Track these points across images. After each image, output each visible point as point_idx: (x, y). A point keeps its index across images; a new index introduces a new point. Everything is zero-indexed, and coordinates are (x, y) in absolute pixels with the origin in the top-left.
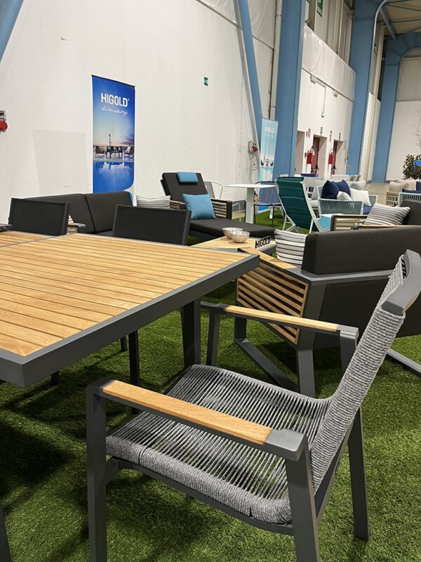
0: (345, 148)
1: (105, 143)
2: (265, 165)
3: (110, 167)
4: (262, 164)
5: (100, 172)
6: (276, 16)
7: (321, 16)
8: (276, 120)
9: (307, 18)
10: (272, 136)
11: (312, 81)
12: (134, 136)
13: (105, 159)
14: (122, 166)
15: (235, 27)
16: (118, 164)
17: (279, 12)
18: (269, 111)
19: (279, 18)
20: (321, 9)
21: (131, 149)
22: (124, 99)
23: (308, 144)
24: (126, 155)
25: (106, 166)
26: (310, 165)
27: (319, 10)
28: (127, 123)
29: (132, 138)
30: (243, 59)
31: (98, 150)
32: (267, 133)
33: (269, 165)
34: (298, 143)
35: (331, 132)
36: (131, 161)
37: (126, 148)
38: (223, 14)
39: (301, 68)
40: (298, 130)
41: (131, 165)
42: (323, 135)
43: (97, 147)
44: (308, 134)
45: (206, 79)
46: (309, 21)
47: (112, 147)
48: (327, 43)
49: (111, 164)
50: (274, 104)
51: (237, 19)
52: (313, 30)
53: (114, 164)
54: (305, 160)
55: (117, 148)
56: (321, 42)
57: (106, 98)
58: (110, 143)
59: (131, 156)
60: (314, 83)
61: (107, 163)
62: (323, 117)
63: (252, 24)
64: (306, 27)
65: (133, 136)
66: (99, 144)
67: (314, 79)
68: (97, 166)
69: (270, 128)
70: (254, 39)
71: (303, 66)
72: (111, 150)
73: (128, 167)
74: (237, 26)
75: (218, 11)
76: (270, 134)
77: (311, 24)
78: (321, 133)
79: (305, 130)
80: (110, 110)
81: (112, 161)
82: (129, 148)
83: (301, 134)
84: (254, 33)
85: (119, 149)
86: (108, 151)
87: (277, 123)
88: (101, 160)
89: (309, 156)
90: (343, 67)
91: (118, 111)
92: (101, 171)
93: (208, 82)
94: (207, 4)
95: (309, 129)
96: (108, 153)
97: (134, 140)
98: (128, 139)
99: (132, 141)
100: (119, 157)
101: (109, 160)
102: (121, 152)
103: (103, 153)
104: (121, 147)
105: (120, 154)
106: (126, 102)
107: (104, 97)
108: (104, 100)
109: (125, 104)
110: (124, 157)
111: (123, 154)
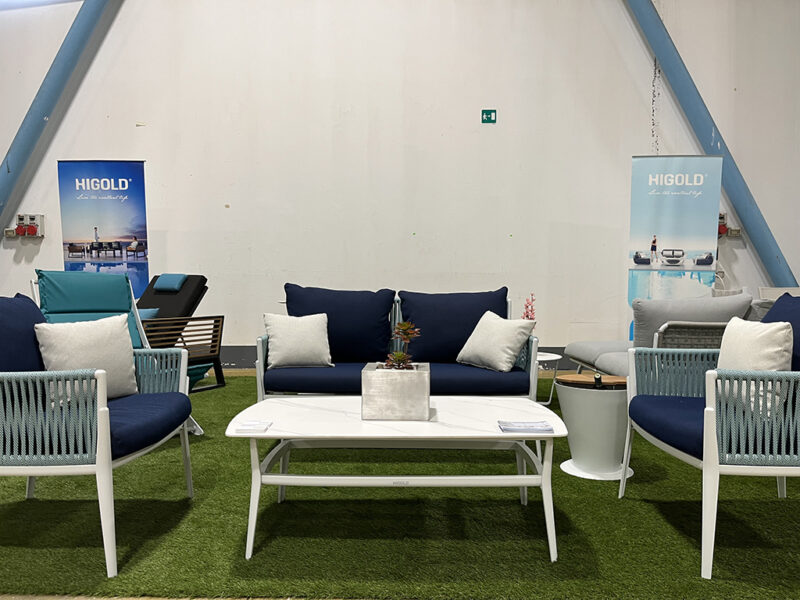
1: (87, 238)
3: (98, 270)
4: (642, 262)
12: (145, 227)
13: (86, 259)
16: (114, 265)
21: (140, 244)
22: (120, 180)
24: (129, 253)
29: (141, 230)
31: (72, 248)
33: (687, 262)
36: (141, 261)
37: (129, 244)
43: (71, 245)
47: (101, 244)
49: (99, 265)
53: (105, 265)
55: (110, 244)
58: (97, 238)
59: (139, 254)
72: (99, 247)
76: (679, 188)
80: (94, 197)
81: (101, 261)
82: (134, 244)
85: (114, 245)
86: (92, 248)
88: (80, 260)
91: (110, 197)
96: (94, 252)
97: (146, 232)
98: (132, 232)
99: (141, 234)
100: (115, 256)
101: (94, 261)
102: (120, 248)
103: (83, 251)
104: (118, 243)
105: (118, 252)
106: (125, 183)
107: (80, 182)
108: (80, 187)
109: (123, 186)
110: (126, 256)
111: (124, 252)
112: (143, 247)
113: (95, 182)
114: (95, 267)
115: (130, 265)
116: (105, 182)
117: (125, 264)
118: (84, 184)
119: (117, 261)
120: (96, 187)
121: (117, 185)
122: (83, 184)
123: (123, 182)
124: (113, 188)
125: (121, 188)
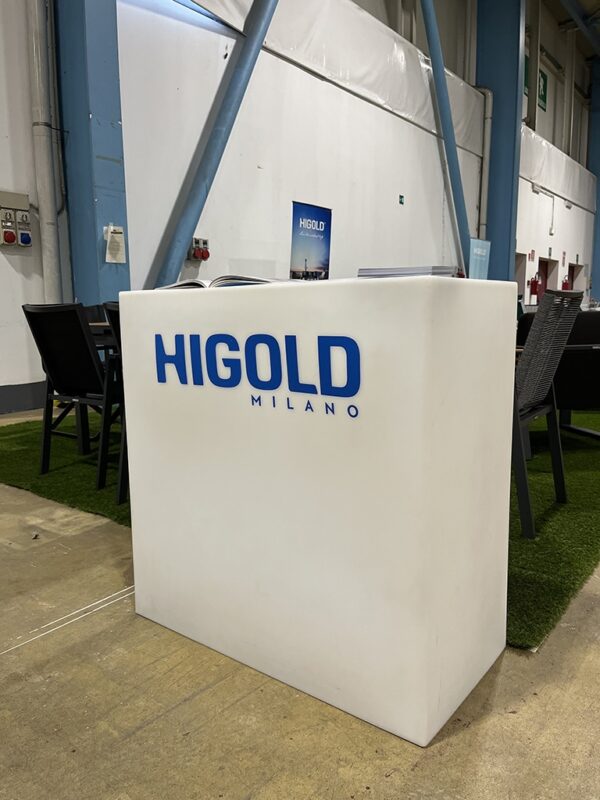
0: (586, 275)
1: (301, 268)
6: (485, 119)
7: (545, 110)
8: (487, 239)
9: (524, 115)
10: (484, 259)
11: (534, 191)
15: (435, 138)
17: (489, 114)
18: (478, 230)
19: (489, 122)
20: (545, 102)
21: (326, 274)
22: (321, 223)
23: (532, 270)
26: (535, 296)
27: (542, 103)
28: (323, 247)
29: (327, 263)
30: (444, 172)
31: (294, 275)
32: (477, 255)
34: (517, 267)
35: (564, 253)
37: (321, 273)
38: (422, 125)
39: (519, 176)
40: (518, 251)
42: (553, 258)
43: (293, 272)
44: (532, 256)
45: (401, 197)
46: (529, 120)
47: (307, 273)
48: (553, 143)
50: (484, 220)
51: (438, 128)
52: (534, 130)
54: (528, 289)
55: (312, 273)
56: (545, 143)
57: (304, 223)
58: (306, 268)
60: (538, 193)
62: (551, 234)
63: (456, 132)
64: (524, 127)
65: (328, 260)
66: (295, 269)
67: (536, 188)
69: (480, 249)
70: (458, 149)
71: (521, 173)
72: (306, 275)
74: (438, 136)
75: (416, 122)
76: (481, 256)
77: (531, 124)
78: (550, 255)
79: (527, 252)
80: (308, 235)
82: (323, 274)
83: (521, 258)
84: (458, 140)
85: (314, 274)
86: (304, 276)
87: (489, 243)
89: (533, 285)
90: (577, 171)
91: (314, 236)
93: (405, 200)
94: (403, 115)
95: (533, 251)
97: (329, 265)
98: (323, 264)
102: (316, 277)
104: (316, 273)
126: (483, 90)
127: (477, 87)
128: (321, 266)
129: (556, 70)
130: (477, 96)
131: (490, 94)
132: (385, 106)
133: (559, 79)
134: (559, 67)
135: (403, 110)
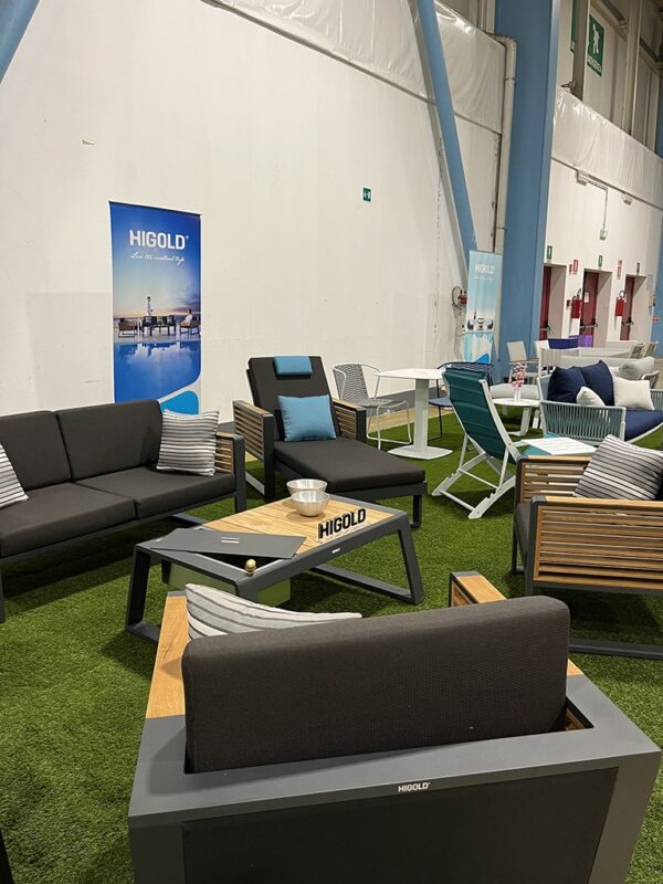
1: (139, 312)
2: (475, 329)
3: (150, 352)
4: (471, 327)
5: (129, 362)
6: (505, 80)
7: (600, 74)
8: (504, 249)
9: (568, 79)
10: (491, 279)
11: (579, 181)
13: (138, 339)
14: (176, 348)
16: (168, 345)
17: (511, 73)
18: (494, 235)
19: (510, 83)
20: (600, 63)
21: (194, 319)
23: (573, 286)
24: (183, 330)
25: (141, 350)
26: (577, 321)
27: (596, 65)
29: (197, 300)
31: (123, 325)
32: (480, 274)
33: (485, 327)
35: (620, 262)
36: (194, 339)
37: (183, 318)
41: (195, 346)
42: (604, 270)
43: (122, 319)
44: (574, 268)
46: (574, 85)
47: (154, 319)
48: (611, 120)
49: (152, 346)
50: (501, 222)
51: (428, 91)
52: (581, 99)
53: (159, 345)
54: (567, 312)
55: (165, 318)
56: (595, 116)
59: (194, 331)
60: (584, 184)
61: (144, 345)
62: (603, 238)
64: (565, 95)
65: (198, 296)
67: (582, 177)
68: (122, 352)
69: (487, 266)
70: (456, 118)
72: (152, 322)
73: (188, 350)
74: (428, 101)
76: (487, 275)
77: (576, 90)
78: (600, 265)
79: (567, 262)
81: (154, 341)
83: (557, 271)
84: (457, 109)
85: (169, 320)
86: (145, 324)
88: (131, 341)
89: (576, 304)
92: (131, 359)
95: (577, 261)
96: (146, 328)
97: (199, 303)
98: (187, 303)
99: (195, 306)
100: (169, 334)
101: (147, 340)
102: (174, 324)
103: (136, 328)
104: (172, 317)
105: (172, 328)
106: (181, 241)
107: (135, 235)
108: (135, 241)
109: (180, 245)
110: (180, 334)
111: (178, 328)
112: (196, 321)
113: (151, 236)
114: (147, 348)
115: (183, 344)
116: (162, 237)
117: (178, 343)
118: (140, 238)
119: (171, 340)
120: (152, 243)
121: (173, 243)
122: (138, 238)
123: (180, 239)
124: (170, 247)
125: (178, 247)
126: (503, 40)
127: (496, 35)
128: (183, 306)
129: (616, 21)
130: (492, 46)
131: (512, 46)
132: (334, 53)
133: (621, 34)
134: (620, 18)
135: (370, 61)
